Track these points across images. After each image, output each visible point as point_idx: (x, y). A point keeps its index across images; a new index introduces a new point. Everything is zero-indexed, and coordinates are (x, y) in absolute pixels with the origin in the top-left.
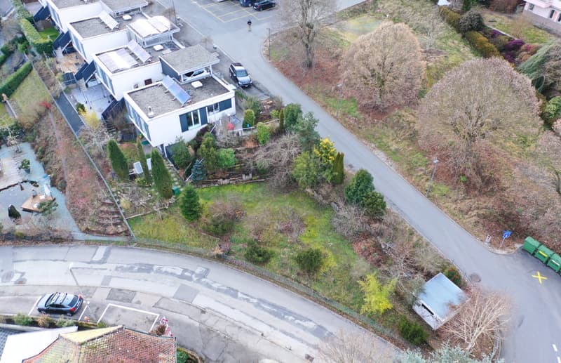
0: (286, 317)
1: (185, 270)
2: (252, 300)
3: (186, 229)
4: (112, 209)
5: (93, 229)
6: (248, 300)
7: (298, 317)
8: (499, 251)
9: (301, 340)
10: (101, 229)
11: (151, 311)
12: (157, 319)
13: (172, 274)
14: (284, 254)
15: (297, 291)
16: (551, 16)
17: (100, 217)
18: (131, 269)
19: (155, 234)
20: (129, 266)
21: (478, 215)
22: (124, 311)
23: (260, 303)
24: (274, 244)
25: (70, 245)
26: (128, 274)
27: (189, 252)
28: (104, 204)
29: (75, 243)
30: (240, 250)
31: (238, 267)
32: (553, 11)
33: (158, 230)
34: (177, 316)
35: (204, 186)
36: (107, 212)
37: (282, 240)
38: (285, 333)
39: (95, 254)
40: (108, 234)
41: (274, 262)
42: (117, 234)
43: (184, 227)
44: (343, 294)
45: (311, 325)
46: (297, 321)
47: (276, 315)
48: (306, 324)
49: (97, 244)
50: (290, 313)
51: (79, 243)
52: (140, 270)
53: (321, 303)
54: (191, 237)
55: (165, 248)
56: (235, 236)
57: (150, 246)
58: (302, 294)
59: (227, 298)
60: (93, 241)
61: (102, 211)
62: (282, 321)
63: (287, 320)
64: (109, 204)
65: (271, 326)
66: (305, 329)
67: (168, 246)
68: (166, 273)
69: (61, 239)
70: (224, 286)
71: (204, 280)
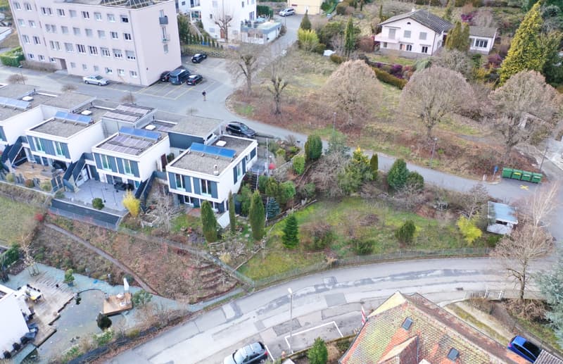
0: (419, 276)
1: (316, 286)
2: (386, 279)
3: (290, 257)
4: (213, 270)
5: (205, 296)
6: (383, 280)
7: (426, 272)
8: (494, 183)
9: (443, 283)
10: (211, 292)
11: (325, 323)
12: (336, 325)
13: (308, 294)
14: (380, 239)
15: (408, 259)
16: (401, 48)
17: (204, 283)
18: (270, 308)
19: (266, 273)
20: (267, 306)
21: (466, 168)
22: (303, 334)
23: (393, 277)
24: (369, 236)
25: (191, 319)
26: (272, 312)
27: (305, 273)
28: (201, 269)
29: (195, 315)
30: (346, 251)
31: (352, 264)
32: (401, 45)
33: (266, 268)
34: (348, 315)
35: (279, 220)
36: (208, 275)
37: (372, 230)
38: (428, 285)
39: (225, 314)
40: (222, 293)
41: (376, 248)
42: (231, 289)
43: (288, 256)
44: (440, 244)
45: (439, 272)
46: (429, 275)
47: (412, 278)
48: (435, 273)
49: (218, 306)
50: (419, 273)
51: (200, 314)
52: (279, 305)
53: (430, 258)
54: (298, 261)
55: (281, 280)
56: (335, 244)
57: (268, 285)
58: (412, 259)
59: (368, 287)
60: (213, 305)
61: (203, 277)
62: (420, 280)
63: (421, 277)
64: (206, 267)
65: (417, 286)
66: (438, 276)
67: (283, 277)
68: (302, 295)
69: (179, 318)
70: (356, 281)
71: (337, 285)
